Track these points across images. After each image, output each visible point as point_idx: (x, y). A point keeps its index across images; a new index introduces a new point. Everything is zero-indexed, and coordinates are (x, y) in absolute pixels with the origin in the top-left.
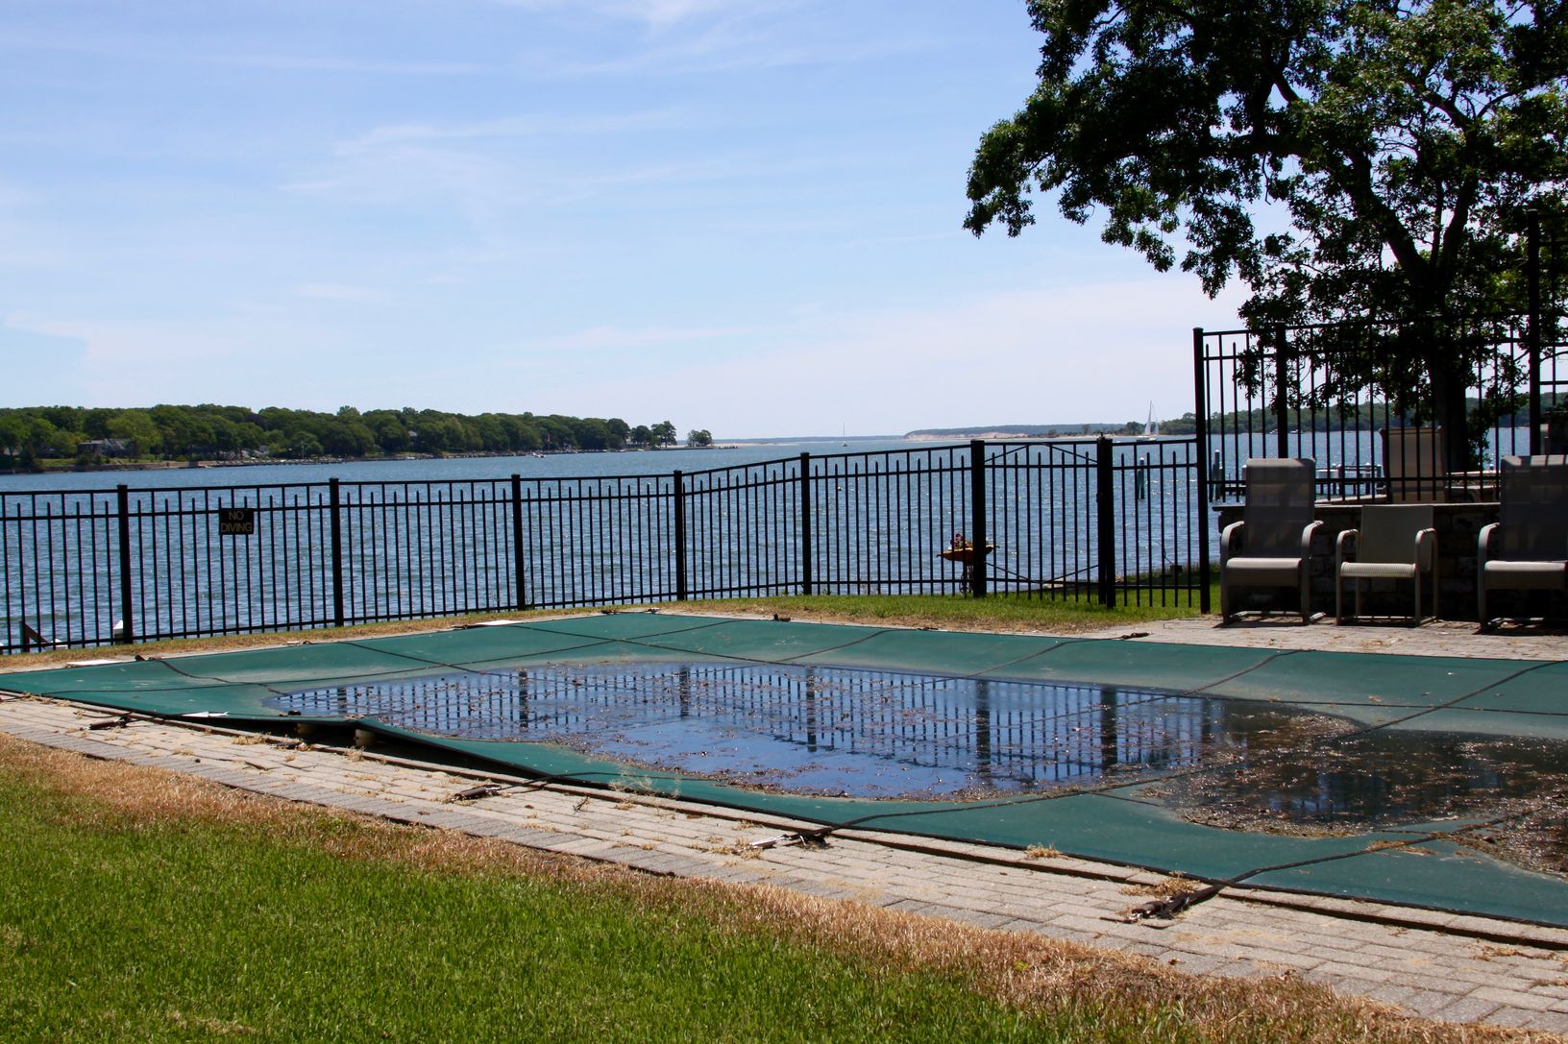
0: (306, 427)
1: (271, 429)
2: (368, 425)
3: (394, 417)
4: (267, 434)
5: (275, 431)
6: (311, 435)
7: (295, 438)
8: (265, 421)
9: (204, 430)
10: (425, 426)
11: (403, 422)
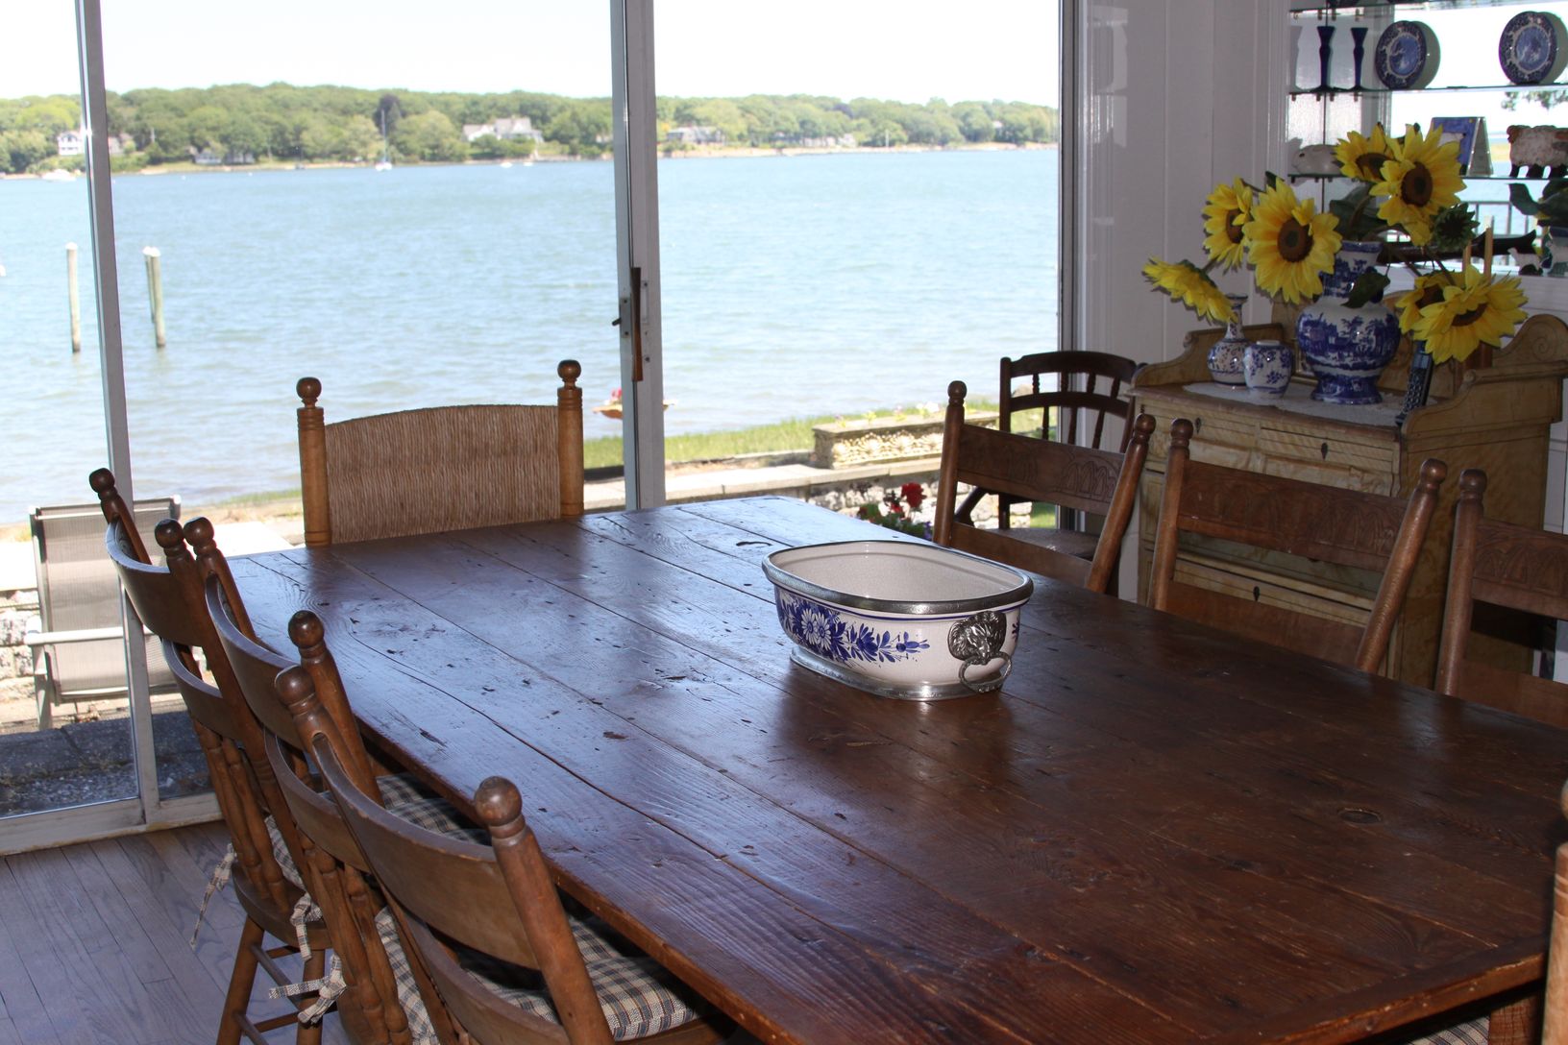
0: (888, 116)
1: (857, 117)
2: (954, 116)
3: (980, 108)
4: (855, 123)
5: (862, 120)
6: (895, 125)
7: (881, 127)
8: (852, 110)
9: (787, 119)
10: (1009, 117)
11: (989, 113)
